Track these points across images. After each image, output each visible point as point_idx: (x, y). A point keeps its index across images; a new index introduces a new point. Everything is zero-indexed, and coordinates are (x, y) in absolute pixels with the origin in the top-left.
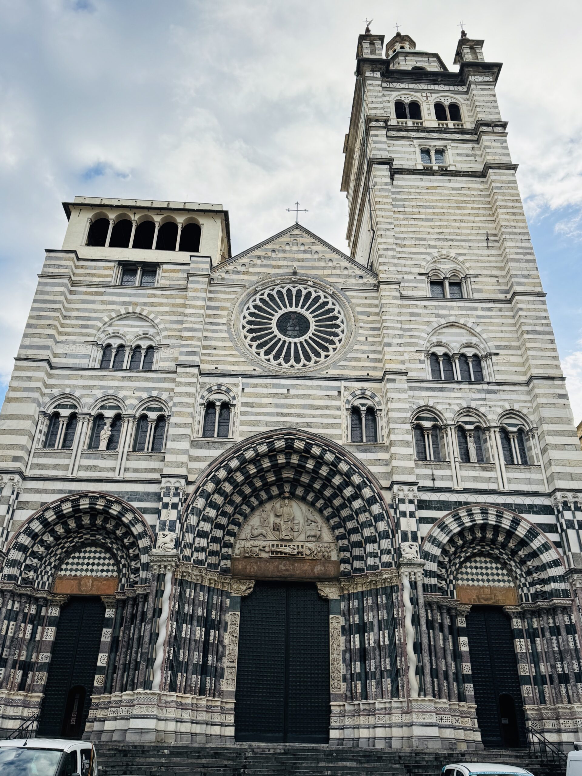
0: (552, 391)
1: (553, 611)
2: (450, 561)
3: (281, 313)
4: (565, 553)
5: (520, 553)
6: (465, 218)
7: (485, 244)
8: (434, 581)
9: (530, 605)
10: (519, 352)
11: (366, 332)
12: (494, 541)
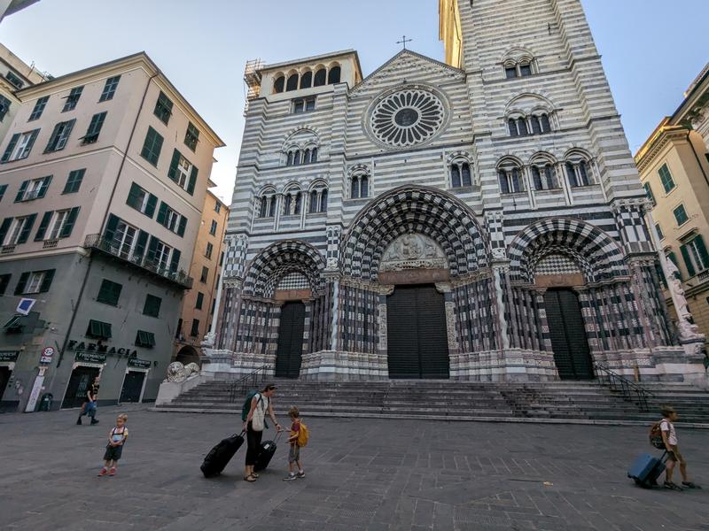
0: (609, 127)
1: (614, 286)
2: (529, 260)
3: (397, 111)
4: (623, 244)
5: (585, 248)
6: (531, 17)
7: (548, 32)
8: (518, 273)
9: (594, 284)
10: (579, 105)
11: (459, 112)
12: (563, 243)
